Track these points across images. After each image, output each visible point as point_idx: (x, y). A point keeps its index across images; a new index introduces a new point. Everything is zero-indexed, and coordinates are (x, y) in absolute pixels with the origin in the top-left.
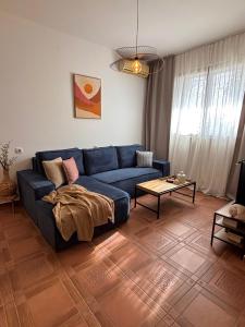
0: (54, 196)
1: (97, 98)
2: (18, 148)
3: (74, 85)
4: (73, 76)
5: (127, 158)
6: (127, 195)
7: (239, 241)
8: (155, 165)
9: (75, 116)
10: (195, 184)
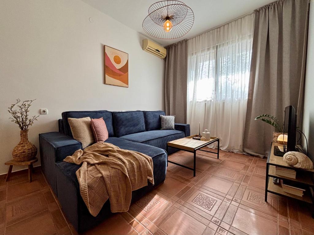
0: (79, 155)
1: (125, 69)
2: (42, 109)
3: (104, 54)
4: (104, 47)
5: (153, 121)
6: (164, 151)
7: (301, 195)
8: (177, 127)
9: (105, 83)
10: (218, 140)
